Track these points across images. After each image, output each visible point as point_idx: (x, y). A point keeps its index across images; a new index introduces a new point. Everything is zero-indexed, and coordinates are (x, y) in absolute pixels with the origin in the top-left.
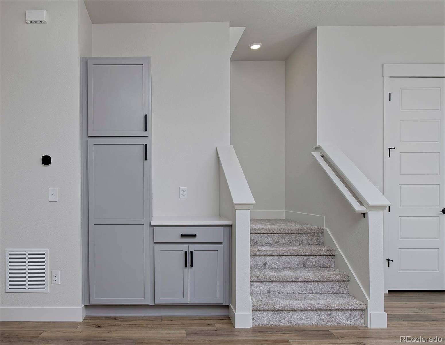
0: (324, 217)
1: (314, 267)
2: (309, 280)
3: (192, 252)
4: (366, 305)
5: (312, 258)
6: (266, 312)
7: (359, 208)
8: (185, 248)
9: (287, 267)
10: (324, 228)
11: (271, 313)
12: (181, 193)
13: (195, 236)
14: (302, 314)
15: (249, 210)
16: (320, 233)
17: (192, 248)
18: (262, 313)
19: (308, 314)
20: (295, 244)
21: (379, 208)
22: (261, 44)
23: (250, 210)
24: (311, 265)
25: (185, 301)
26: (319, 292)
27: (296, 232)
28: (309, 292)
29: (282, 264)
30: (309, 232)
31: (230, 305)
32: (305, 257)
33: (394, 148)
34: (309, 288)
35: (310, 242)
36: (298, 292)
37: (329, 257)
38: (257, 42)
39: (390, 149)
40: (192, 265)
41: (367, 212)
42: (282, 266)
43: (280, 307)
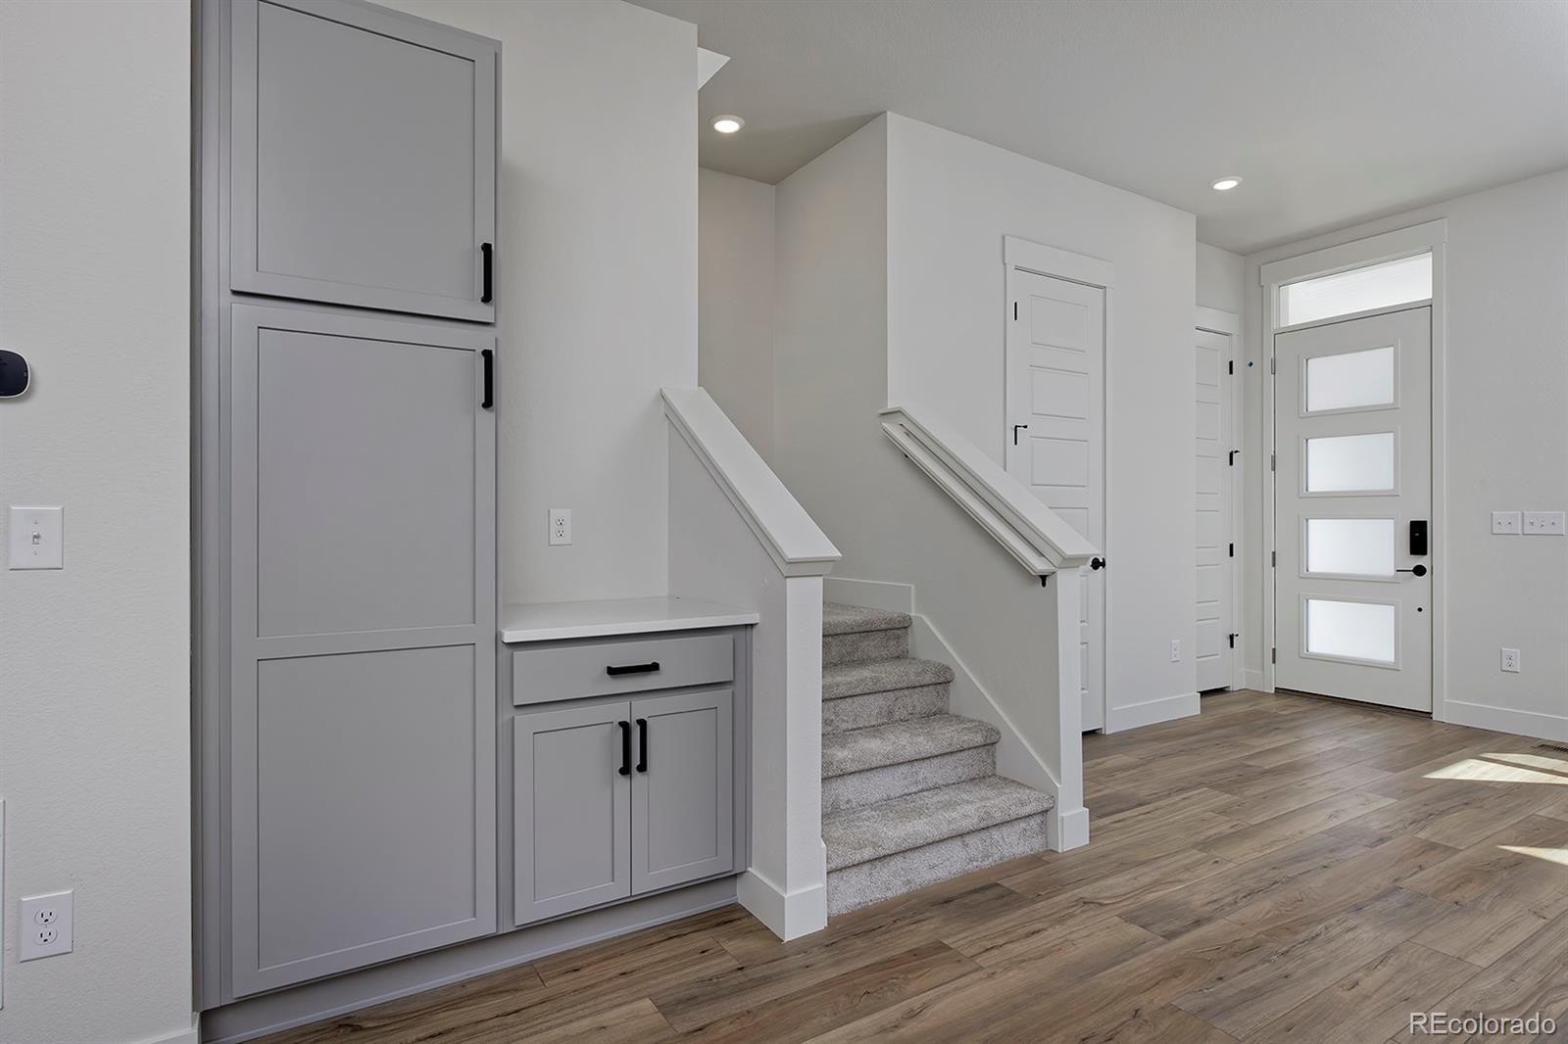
0: (913, 586)
1: (909, 717)
2: (923, 755)
3: (642, 723)
4: (1053, 798)
5: (906, 696)
6: (855, 870)
7: (1040, 566)
8: (620, 711)
9: (855, 726)
10: (913, 614)
11: (866, 868)
12: (554, 527)
13: (655, 667)
14: (932, 856)
15: (817, 578)
16: (899, 628)
17: (642, 708)
18: (845, 873)
19: (943, 848)
20: (853, 661)
21: (1071, 562)
22: (743, 121)
23: (821, 579)
24: (904, 715)
25: (618, 891)
26: (941, 782)
27: (856, 629)
28: (920, 787)
29: (843, 721)
30: (884, 626)
31: (749, 869)
32: (891, 694)
33: (1025, 427)
34: (920, 777)
35: (884, 653)
36: (899, 792)
37: (938, 687)
38: (730, 114)
39: (1016, 427)
40: (642, 768)
41: (1053, 573)
42: (844, 726)
43: (889, 847)
